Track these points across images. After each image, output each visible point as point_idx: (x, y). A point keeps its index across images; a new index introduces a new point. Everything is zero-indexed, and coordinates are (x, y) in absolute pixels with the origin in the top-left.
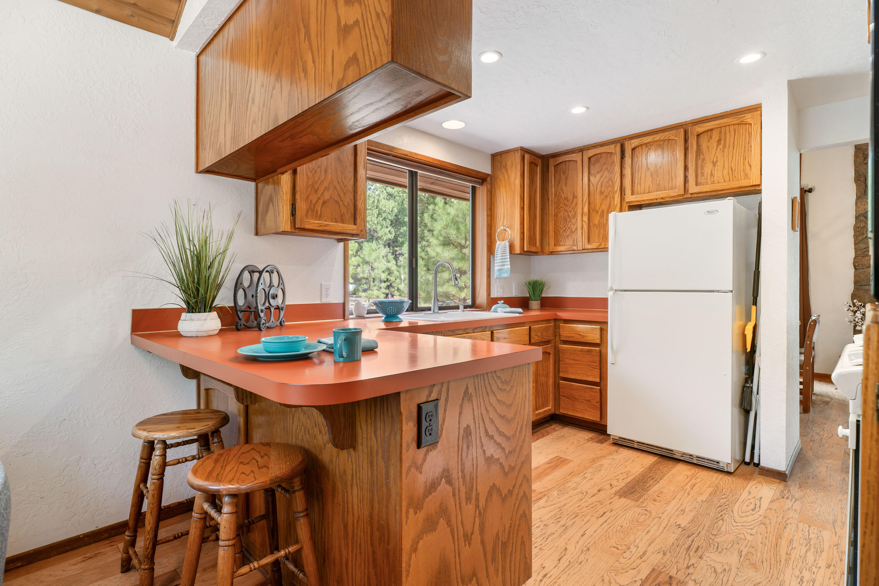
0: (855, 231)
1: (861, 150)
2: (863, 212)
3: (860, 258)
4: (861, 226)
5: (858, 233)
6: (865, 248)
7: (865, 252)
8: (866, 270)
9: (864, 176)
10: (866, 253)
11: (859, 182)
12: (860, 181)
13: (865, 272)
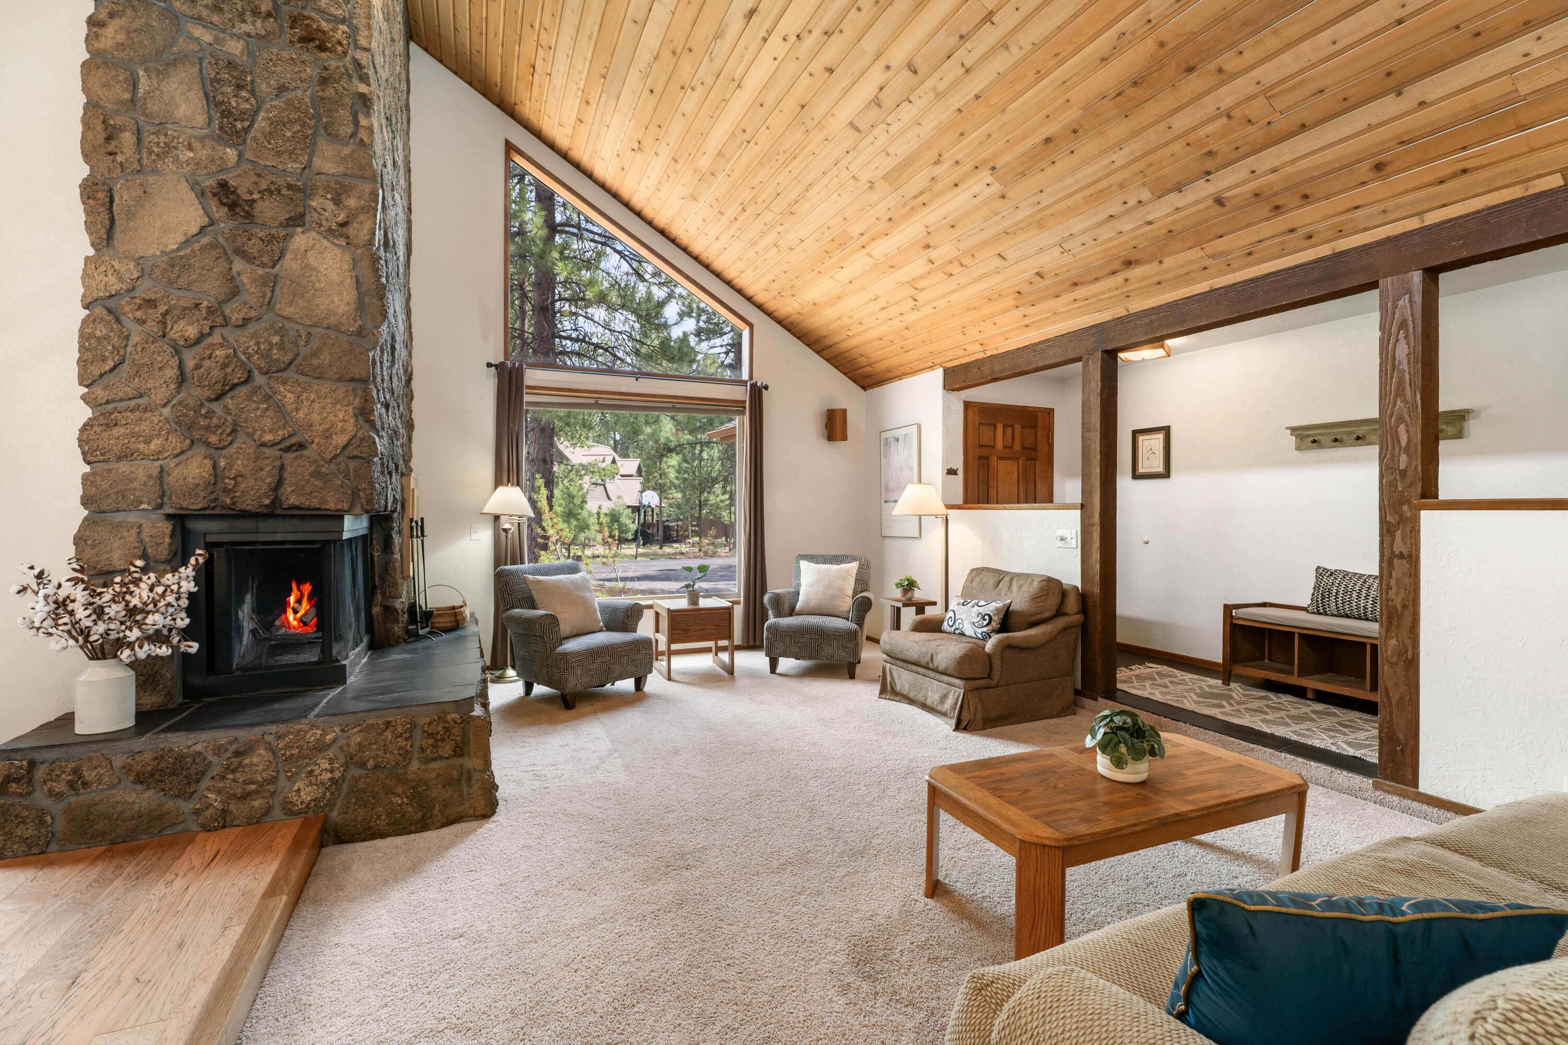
0: (82, 349)
1: (100, 111)
2: (101, 294)
3: (98, 429)
4: (98, 333)
5: (89, 356)
6: (108, 402)
7: (111, 414)
8: (115, 465)
9: (106, 188)
10: (113, 417)
11: (91, 202)
12: (94, 199)
13: (109, 470)
